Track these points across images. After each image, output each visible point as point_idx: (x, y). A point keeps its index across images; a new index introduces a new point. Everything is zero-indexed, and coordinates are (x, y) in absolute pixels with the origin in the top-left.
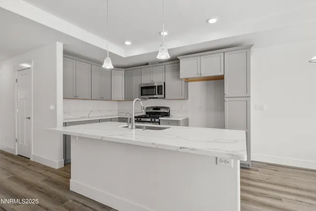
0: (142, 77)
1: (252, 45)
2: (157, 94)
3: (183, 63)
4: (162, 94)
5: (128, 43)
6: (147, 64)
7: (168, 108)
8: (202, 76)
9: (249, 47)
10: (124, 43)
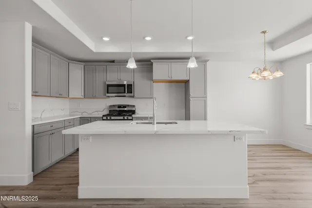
0: (108, 74)
1: (208, 60)
2: (126, 92)
3: (156, 66)
4: (132, 93)
5: (106, 39)
6: (113, 61)
7: (134, 106)
8: (172, 79)
9: (206, 61)
10: (102, 38)
